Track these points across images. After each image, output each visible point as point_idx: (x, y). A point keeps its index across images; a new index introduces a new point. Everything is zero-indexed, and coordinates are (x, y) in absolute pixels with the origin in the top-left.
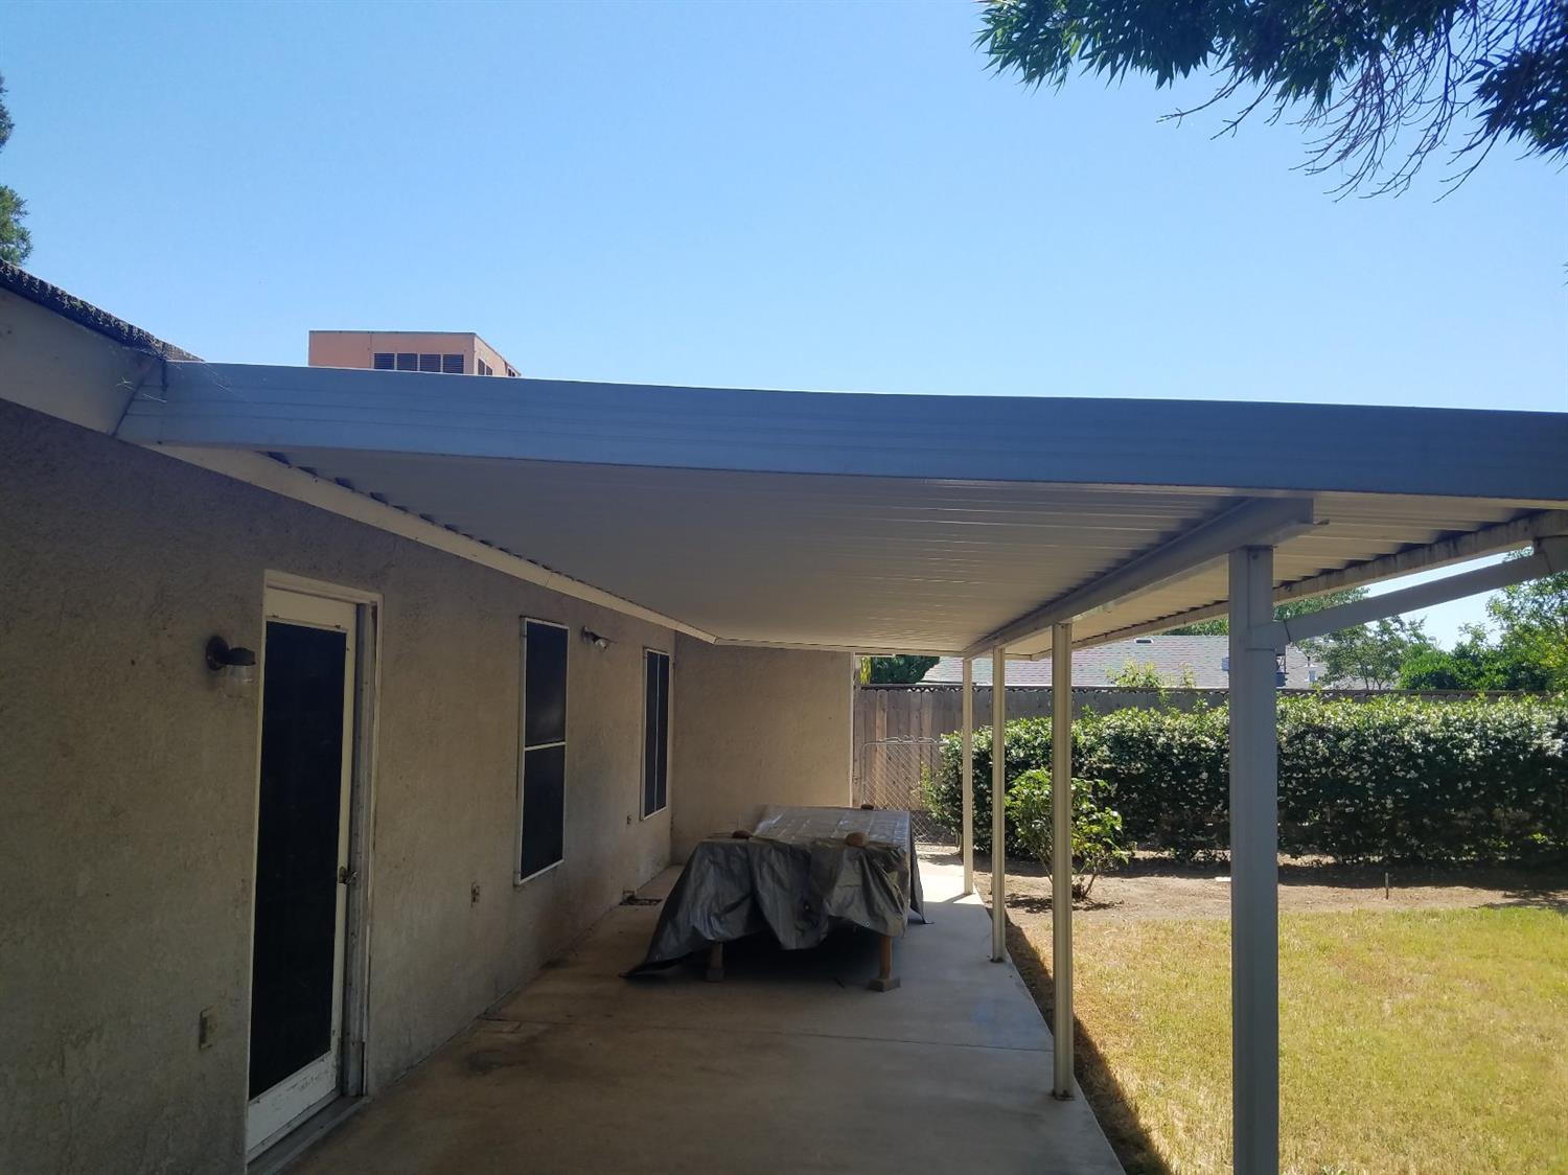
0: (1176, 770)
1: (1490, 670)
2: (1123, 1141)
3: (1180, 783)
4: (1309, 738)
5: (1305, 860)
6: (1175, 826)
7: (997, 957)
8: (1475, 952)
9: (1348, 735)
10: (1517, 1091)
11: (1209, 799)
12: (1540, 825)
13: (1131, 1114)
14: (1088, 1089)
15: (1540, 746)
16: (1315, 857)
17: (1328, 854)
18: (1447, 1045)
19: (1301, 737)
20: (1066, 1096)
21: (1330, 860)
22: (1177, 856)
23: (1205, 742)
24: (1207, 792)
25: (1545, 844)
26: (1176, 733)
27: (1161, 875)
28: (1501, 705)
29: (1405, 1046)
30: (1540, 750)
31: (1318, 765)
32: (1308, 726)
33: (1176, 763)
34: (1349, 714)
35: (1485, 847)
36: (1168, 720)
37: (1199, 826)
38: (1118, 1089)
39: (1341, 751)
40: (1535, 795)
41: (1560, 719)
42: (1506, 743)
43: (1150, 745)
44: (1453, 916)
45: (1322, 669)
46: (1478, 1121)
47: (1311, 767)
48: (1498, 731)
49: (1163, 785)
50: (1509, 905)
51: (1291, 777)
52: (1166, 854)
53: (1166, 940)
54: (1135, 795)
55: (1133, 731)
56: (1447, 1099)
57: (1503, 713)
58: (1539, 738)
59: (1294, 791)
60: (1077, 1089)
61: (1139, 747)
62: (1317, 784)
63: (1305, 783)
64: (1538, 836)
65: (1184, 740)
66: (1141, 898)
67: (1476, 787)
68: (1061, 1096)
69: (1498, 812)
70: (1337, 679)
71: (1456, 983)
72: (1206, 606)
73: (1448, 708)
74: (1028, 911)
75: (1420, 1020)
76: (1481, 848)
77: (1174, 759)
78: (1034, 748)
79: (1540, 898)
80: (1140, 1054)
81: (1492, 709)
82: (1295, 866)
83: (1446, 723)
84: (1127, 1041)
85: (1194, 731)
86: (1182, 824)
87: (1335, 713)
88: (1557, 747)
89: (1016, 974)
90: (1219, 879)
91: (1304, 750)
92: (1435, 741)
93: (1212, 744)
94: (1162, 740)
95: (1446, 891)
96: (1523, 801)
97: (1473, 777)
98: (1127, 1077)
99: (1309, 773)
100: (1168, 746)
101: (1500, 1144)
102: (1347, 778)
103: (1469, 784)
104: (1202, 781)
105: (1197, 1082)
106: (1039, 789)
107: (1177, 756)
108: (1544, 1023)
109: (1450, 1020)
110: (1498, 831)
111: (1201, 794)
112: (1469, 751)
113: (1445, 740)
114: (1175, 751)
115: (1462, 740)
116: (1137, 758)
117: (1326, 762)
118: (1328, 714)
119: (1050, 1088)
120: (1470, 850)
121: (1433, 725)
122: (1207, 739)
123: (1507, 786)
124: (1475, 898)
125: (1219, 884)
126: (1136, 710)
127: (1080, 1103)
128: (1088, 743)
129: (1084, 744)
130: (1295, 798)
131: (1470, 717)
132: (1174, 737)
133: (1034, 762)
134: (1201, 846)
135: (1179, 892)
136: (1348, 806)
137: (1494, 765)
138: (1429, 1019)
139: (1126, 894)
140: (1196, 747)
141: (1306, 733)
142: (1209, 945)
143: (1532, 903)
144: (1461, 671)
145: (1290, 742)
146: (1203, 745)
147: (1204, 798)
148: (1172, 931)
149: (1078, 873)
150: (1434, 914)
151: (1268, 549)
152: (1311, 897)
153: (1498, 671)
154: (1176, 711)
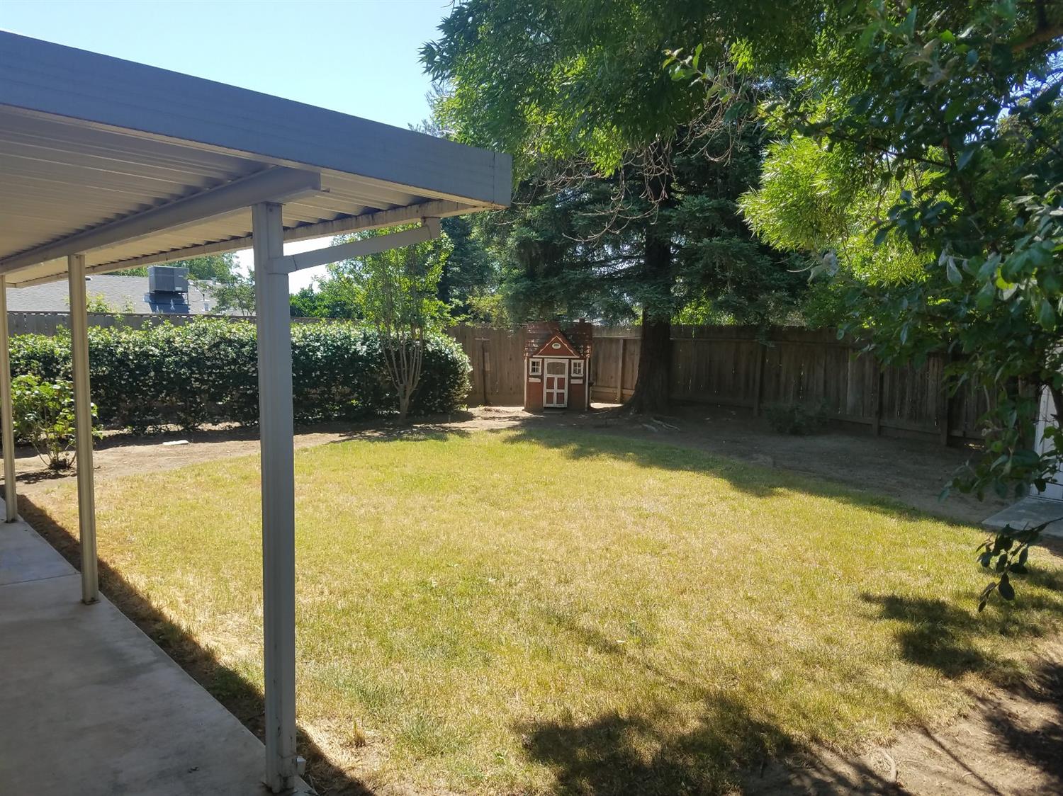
0: (132, 371)
1: (320, 306)
2: (144, 619)
3: (135, 381)
4: (222, 346)
5: (221, 426)
6: (132, 411)
7: (10, 519)
8: (332, 468)
9: (247, 344)
10: (369, 537)
11: (156, 390)
12: (356, 395)
13: (144, 602)
14: (109, 593)
15: (355, 349)
16: (228, 424)
17: (235, 421)
18: (329, 520)
19: (217, 345)
20: (94, 601)
21: (237, 424)
22: (134, 432)
23: (152, 350)
24: (154, 385)
25: (357, 406)
26: (131, 345)
27: (124, 445)
28: (334, 326)
29: (307, 525)
30: (356, 352)
31: (229, 364)
32: (221, 338)
33: (132, 366)
34: (247, 331)
35: (326, 410)
36: (124, 335)
37: (149, 409)
38: (131, 588)
39: (243, 354)
40: (353, 378)
41: (365, 334)
42: (338, 348)
43: (111, 353)
44: (316, 449)
45: (214, 303)
46: (355, 557)
47: (224, 365)
48: (333, 341)
49: (122, 382)
50: (344, 441)
51: (211, 373)
52: (125, 431)
53: (140, 487)
54: (102, 391)
55: (98, 344)
56: (336, 549)
57: (336, 330)
58: (355, 345)
59: (214, 381)
60: (101, 595)
61: (103, 355)
62: (228, 377)
63: (221, 376)
64: (354, 401)
65: (137, 349)
66: (112, 463)
67: (322, 375)
68: (89, 602)
69: (334, 389)
70: (224, 309)
71: (326, 486)
72: (185, 248)
73: (305, 327)
74: (26, 483)
75: (310, 510)
76: (325, 410)
77: (130, 363)
78: (18, 359)
79: (358, 435)
80: (141, 562)
81: (329, 328)
82: (215, 430)
83: (305, 337)
84: (129, 557)
85: (143, 343)
86: (137, 409)
87: (238, 330)
88: (364, 350)
89: (29, 527)
90: (165, 444)
91: (220, 354)
92: (298, 347)
93: (157, 351)
94: (120, 349)
95: (308, 436)
96: (346, 382)
97: (321, 369)
98: (136, 578)
99: (223, 369)
100: (125, 354)
101: (366, 566)
102: (248, 371)
103: (318, 373)
104: (151, 378)
105: (185, 571)
106: (29, 390)
107: (132, 360)
108: (375, 500)
109: (327, 507)
110: (333, 400)
111: (151, 387)
112: (318, 353)
113: (304, 347)
114: (131, 357)
115: (314, 347)
116: (102, 364)
117: (234, 361)
118: (233, 330)
119: (79, 598)
120: (319, 412)
121: (297, 337)
122: (153, 348)
123: (338, 374)
124: (324, 439)
125: (166, 447)
126: (99, 328)
127: (105, 603)
128: (63, 354)
129: (60, 354)
130: (214, 386)
131: (318, 333)
132: (129, 348)
133: (18, 370)
134: (151, 423)
135: (139, 455)
136: (249, 389)
137: (332, 361)
138: (316, 508)
139: (101, 461)
140: (146, 355)
141: (220, 343)
142: (169, 486)
143: (356, 438)
144: (304, 305)
145: (210, 349)
146: (151, 353)
147: (152, 389)
148: (142, 481)
149: (63, 450)
150: (306, 450)
151: (279, 205)
152: (229, 448)
153: (325, 307)
154: (129, 329)
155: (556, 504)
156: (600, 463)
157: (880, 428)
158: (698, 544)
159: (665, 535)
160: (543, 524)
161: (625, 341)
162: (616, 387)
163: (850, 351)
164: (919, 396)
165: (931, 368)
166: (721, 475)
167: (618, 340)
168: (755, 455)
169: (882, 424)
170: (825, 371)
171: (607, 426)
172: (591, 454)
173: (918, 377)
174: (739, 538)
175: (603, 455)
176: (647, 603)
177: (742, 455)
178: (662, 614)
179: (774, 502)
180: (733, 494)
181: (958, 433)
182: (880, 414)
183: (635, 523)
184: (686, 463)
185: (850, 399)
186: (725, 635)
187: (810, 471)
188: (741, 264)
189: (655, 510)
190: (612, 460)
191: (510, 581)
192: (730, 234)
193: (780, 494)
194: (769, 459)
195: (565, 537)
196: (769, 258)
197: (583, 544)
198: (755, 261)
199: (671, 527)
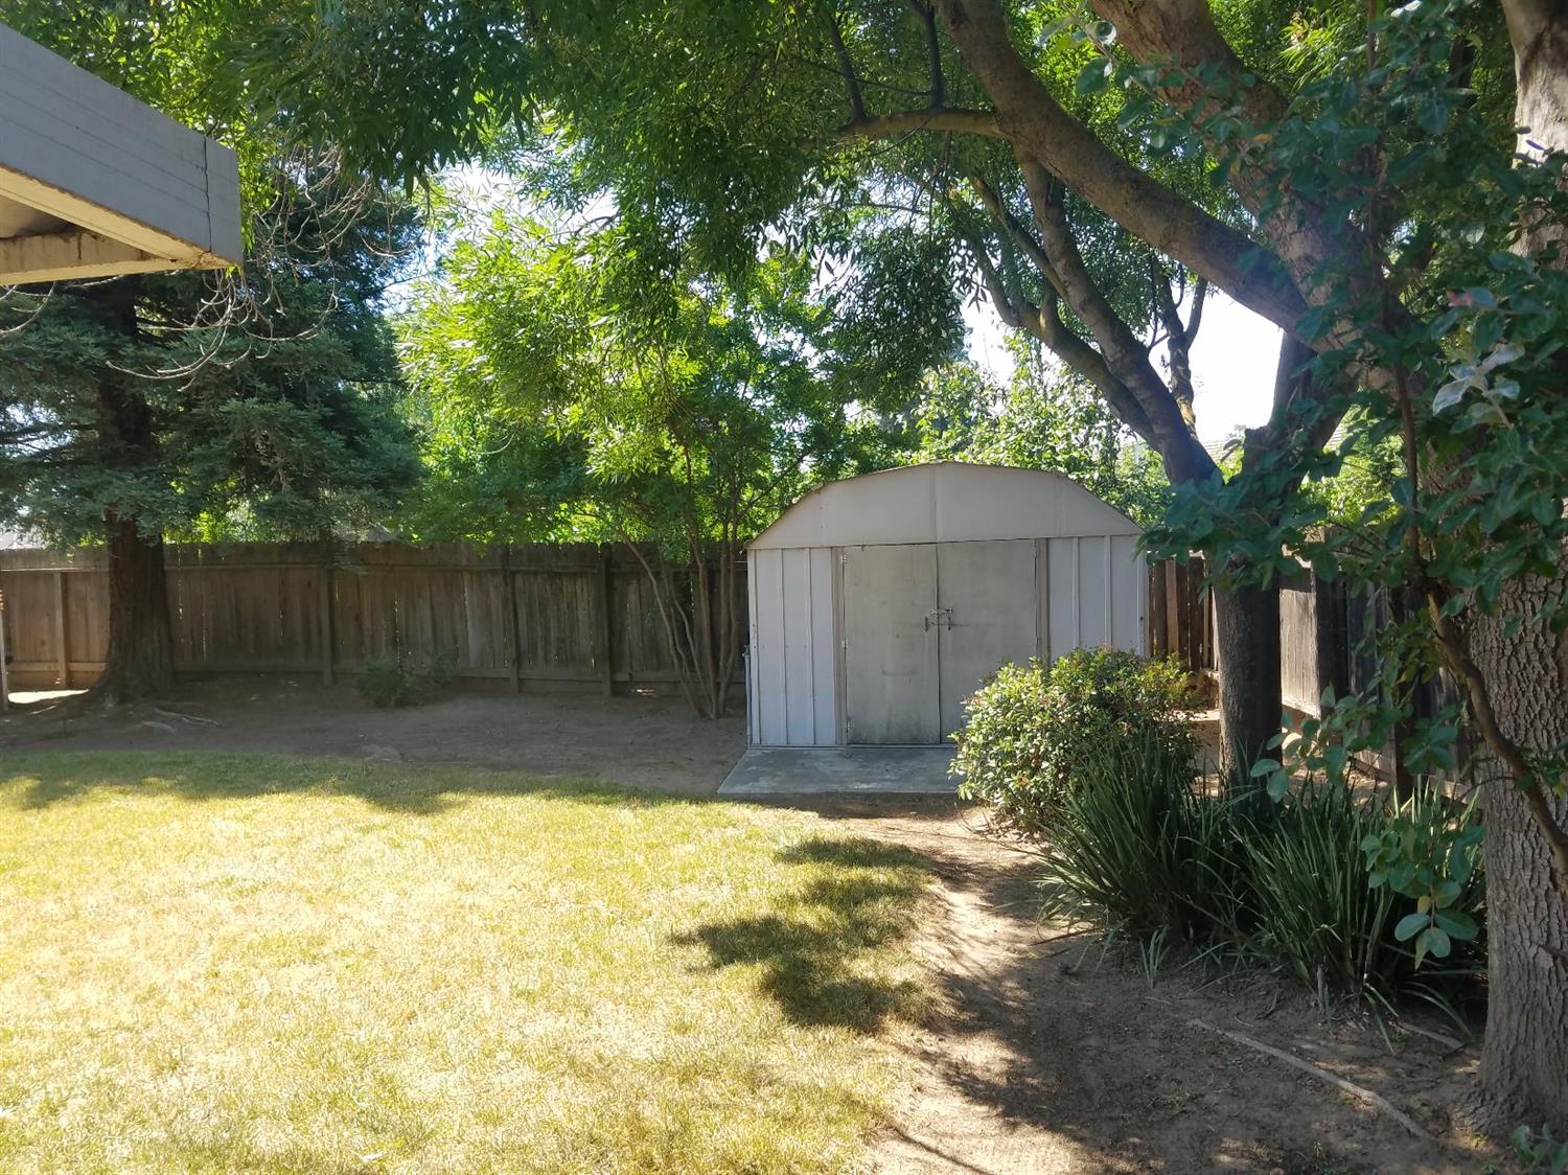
155: (50, 907)
156: (98, 808)
157: (521, 681)
158: (373, 920)
159: (308, 920)
160: (49, 954)
161: (65, 576)
162: (56, 661)
163: (467, 576)
164: (568, 633)
165: (579, 591)
166: (339, 790)
167: (50, 575)
168: (365, 748)
169: (522, 677)
170: (432, 608)
171: (67, 734)
172: (71, 791)
173: (564, 606)
174: (438, 892)
175: (97, 790)
176: (362, 1059)
177: (346, 751)
178: (403, 1070)
179: (453, 819)
180: (381, 817)
181: (622, 677)
182: (518, 661)
183: (239, 909)
184: (266, 780)
185: (474, 643)
186: (528, 1074)
187: (460, 759)
188: (298, 443)
189: (261, 876)
190: (120, 796)
191: (48, 1101)
192: (271, 395)
193: (450, 805)
194: (391, 751)
195: (115, 972)
196: (339, 436)
197: (159, 978)
198: (318, 440)
199: (310, 900)
